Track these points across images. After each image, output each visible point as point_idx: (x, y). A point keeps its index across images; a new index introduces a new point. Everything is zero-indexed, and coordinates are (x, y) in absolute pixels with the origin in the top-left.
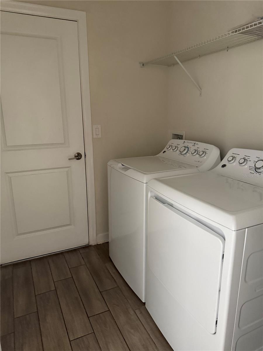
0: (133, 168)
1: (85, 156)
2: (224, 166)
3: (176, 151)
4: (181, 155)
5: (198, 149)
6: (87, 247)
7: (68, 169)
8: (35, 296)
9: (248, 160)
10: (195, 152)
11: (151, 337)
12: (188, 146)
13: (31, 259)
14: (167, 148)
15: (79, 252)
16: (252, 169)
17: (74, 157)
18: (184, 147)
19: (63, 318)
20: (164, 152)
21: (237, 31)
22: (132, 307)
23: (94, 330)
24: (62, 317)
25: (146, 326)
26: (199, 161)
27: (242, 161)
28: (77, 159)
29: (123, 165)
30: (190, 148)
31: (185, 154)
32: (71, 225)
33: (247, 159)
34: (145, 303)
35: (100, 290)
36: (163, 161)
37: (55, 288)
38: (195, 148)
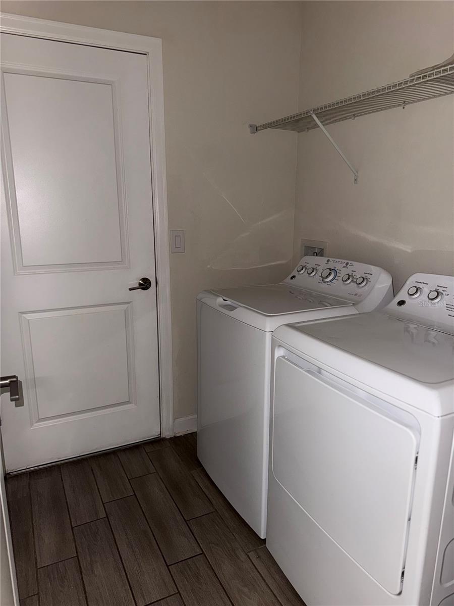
0: (244, 305)
1: (157, 283)
2: (401, 303)
3: (314, 276)
4: (323, 283)
5: (354, 274)
6: (158, 441)
7: (127, 305)
8: (72, 528)
9: (444, 293)
10: (349, 279)
11: (278, 600)
12: (335, 267)
13: (60, 462)
14: (298, 271)
15: (143, 450)
16: (451, 309)
17: (138, 286)
18: (329, 270)
19: (124, 567)
20: (292, 278)
21: (426, 76)
22: (242, 547)
23: (179, 589)
24: (121, 566)
25: (269, 581)
26: (356, 295)
27: (435, 294)
28: (144, 289)
29: (224, 300)
30: (340, 272)
31: (330, 281)
32: (131, 403)
33: (442, 292)
34: (265, 539)
35: (185, 518)
36: (291, 292)
37: (106, 514)
38: (349, 271)
